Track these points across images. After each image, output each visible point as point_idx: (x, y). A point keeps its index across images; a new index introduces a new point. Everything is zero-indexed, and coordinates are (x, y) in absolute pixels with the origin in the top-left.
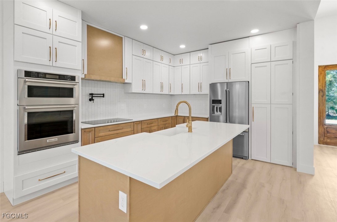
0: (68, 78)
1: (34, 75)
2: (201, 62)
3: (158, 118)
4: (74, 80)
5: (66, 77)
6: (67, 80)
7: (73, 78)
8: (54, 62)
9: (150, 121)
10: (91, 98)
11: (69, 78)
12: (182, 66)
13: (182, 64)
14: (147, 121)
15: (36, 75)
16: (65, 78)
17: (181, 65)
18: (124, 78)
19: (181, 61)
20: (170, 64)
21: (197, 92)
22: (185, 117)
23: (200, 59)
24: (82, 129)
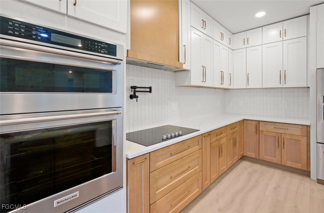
0: (102, 48)
1: (17, 31)
2: (285, 38)
3: (227, 125)
4: (114, 54)
5: (98, 46)
6: (100, 53)
7: (111, 49)
8: (71, 6)
9: (219, 130)
10: (132, 93)
11: (104, 48)
12: (247, 48)
13: (248, 46)
14: (217, 131)
15: (23, 30)
16: (95, 45)
17: (245, 46)
18: (181, 61)
19: (246, 41)
20: (230, 46)
21: (277, 85)
22: (259, 121)
23: (283, 33)
24: (128, 159)
